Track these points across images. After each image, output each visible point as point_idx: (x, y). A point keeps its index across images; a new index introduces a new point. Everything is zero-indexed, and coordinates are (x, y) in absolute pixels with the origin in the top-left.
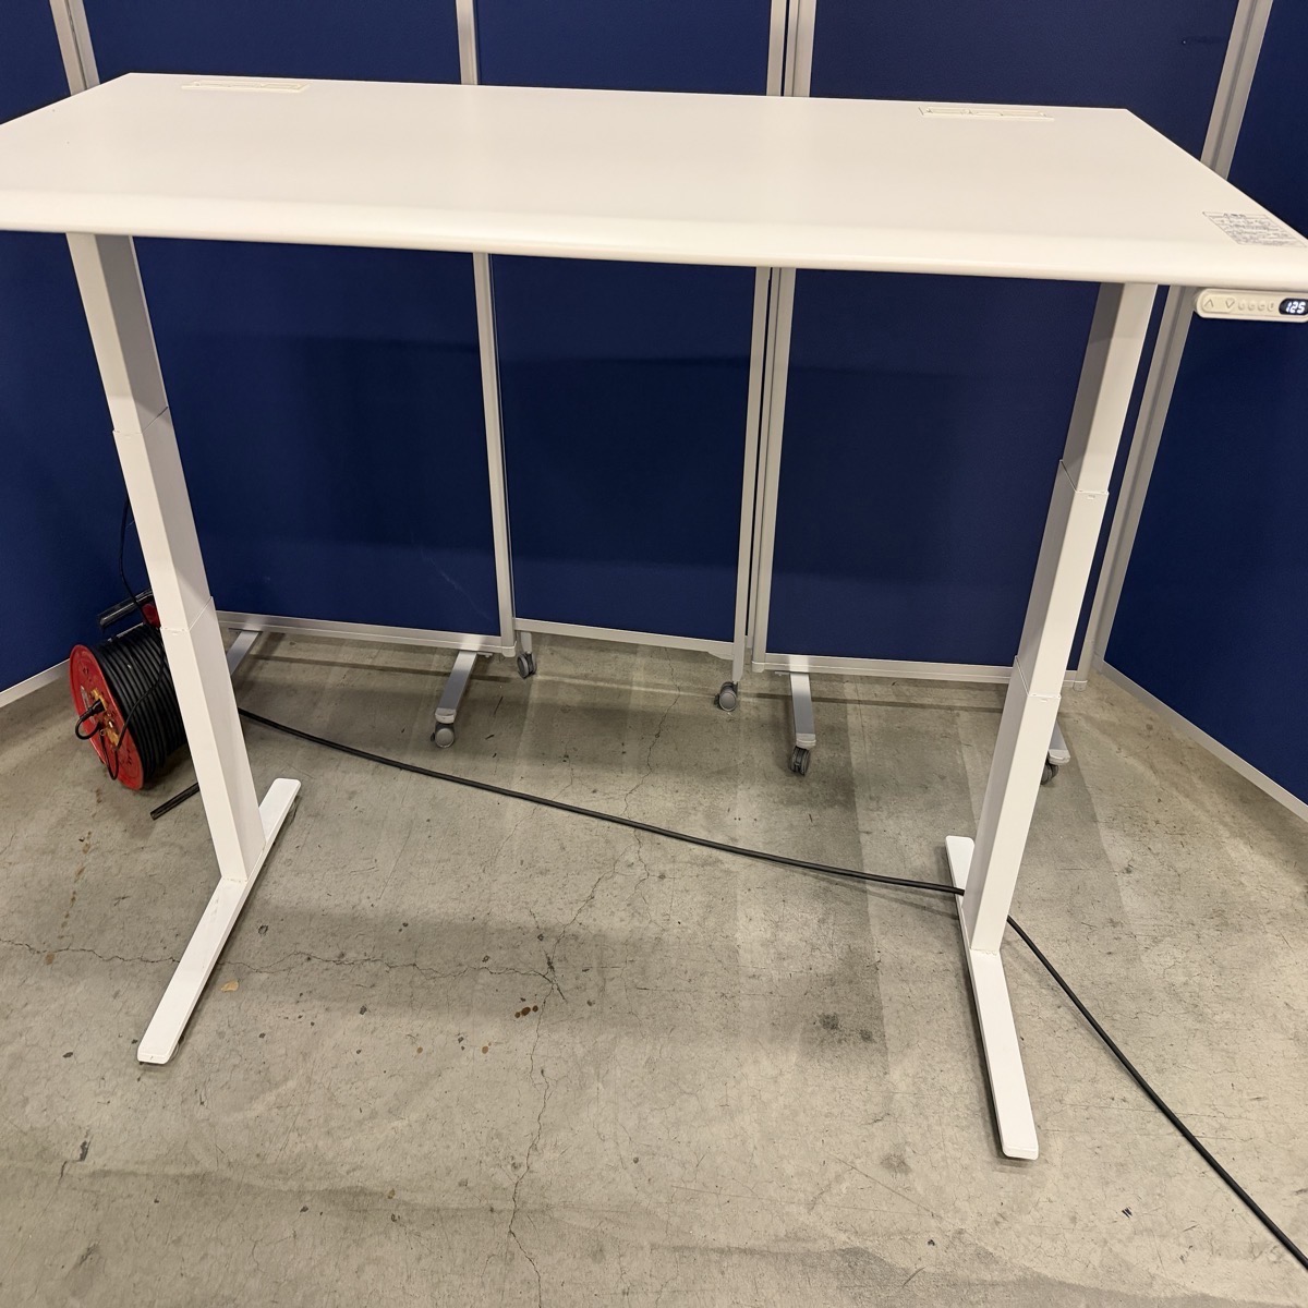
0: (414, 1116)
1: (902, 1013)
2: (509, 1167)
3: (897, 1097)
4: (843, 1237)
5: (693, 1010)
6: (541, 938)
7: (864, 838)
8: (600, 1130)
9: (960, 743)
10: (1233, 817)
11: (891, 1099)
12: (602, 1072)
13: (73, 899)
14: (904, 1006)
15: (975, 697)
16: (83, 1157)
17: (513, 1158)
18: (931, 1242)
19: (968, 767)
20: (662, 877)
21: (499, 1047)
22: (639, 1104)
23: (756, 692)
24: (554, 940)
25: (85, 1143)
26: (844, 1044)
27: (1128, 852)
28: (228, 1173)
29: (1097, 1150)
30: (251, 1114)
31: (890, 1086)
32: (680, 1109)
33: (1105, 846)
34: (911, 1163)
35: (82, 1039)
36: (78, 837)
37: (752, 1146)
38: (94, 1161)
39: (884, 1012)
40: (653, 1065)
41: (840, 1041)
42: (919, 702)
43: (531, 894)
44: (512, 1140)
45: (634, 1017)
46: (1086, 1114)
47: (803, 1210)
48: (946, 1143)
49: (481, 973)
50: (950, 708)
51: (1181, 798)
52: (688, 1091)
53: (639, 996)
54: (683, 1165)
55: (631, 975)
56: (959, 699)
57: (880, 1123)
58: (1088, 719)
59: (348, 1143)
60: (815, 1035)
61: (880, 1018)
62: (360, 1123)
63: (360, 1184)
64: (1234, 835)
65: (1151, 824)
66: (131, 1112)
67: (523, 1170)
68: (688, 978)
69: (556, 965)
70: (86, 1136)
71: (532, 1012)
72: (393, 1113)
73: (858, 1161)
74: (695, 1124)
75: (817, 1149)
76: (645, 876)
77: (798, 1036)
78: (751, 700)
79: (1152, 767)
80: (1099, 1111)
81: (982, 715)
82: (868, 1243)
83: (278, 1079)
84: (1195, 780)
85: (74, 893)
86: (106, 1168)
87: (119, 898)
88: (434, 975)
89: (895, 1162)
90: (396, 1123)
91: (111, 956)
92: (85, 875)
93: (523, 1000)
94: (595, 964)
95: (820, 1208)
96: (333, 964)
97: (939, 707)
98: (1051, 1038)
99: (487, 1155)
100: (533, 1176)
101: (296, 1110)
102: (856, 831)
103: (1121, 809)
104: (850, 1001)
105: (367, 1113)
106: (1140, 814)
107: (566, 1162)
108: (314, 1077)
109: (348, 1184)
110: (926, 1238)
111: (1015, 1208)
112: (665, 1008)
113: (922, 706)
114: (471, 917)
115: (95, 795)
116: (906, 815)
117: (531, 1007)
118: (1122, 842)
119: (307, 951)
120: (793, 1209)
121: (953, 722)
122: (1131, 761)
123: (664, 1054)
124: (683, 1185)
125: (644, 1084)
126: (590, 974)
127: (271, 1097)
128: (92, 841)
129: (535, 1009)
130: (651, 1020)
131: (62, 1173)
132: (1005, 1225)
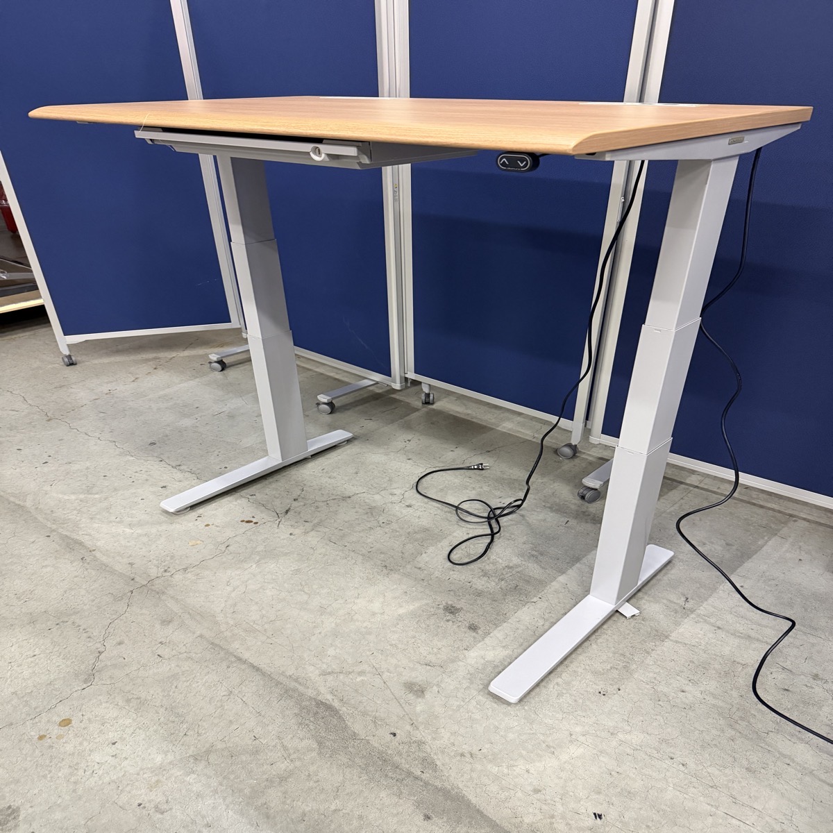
2: (162, 570)
4: (330, 697)
5: (355, 563)
6: (295, 500)
8: (231, 581)
12: (262, 561)
17: (169, 568)
18: (394, 734)
21: (216, 527)
26: (450, 623)
31: (461, 656)
32: (292, 596)
34: (429, 695)
39: (505, 624)
40: (298, 573)
41: (448, 621)
43: (312, 483)
44: (177, 561)
45: (311, 550)
47: (317, 673)
49: (243, 499)
52: (307, 591)
53: (327, 544)
54: (262, 617)
55: (333, 535)
60: (432, 610)
61: (497, 625)
63: (83, 541)
67: (169, 574)
69: (289, 513)
71: (252, 523)
77: (417, 605)
82: (344, 709)
89: (416, 688)
93: (254, 518)
95: (330, 678)
99: (157, 560)
100: (170, 578)
104: (482, 608)
107: (195, 583)
110: (393, 730)
112: (337, 555)
123: (312, 572)
126: (307, 524)
130: (321, 556)
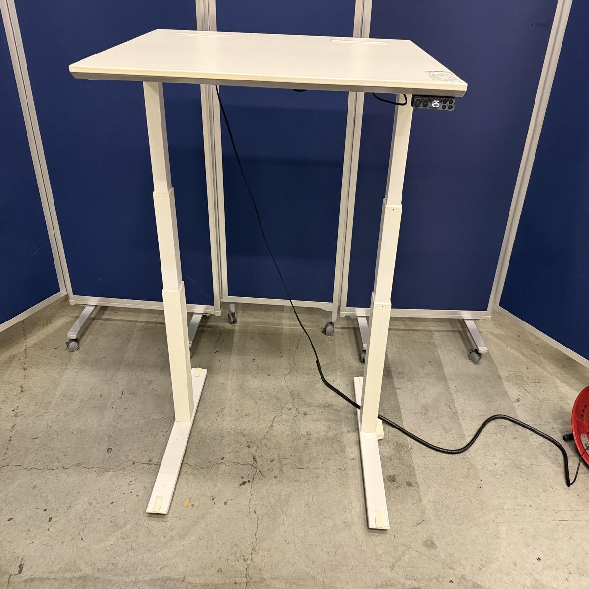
0: (192, 539)
1: (424, 472)
2: (242, 560)
3: (427, 512)
4: (409, 582)
5: (326, 477)
6: (249, 446)
7: (398, 391)
8: (286, 539)
9: (436, 346)
10: (560, 374)
11: (424, 513)
12: (284, 510)
13: (10, 440)
14: (425, 468)
15: (440, 325)
16: (20, 572)
17: (244, 556)
18: (451, 581)
19: (441, 357)
20: (305, 414)
21: (232, 501)
22: (304, 525)
23: (341, 326)
24: (255, 448)
25: (21, 565)
26: (399, 489)
27: (517, 392)
28: (98, 575)
29: (522, 531)
30: (109, 543)
31: (423, 507)
32: (324, 526)
33: (507, 389)
34: (437, 543)
35: (17, 511)
36: (12, 409)
37: (361, 542)
38: (26, 574)
39: (416, 472)
40: (309, 505)
41: (397, 488)
42: (416, 328)
43: (242, 426)
44: (242, 547)
45: (298, 483)
46: (514, 513)
47: (389, 571)
48: (452, 532)
49: (221, 466)
50: (430, 331)
51: (537, 367)
52: (327, 517)
53: (299, 472)
54: (328, 552)
55: (294, 462)
56: (433, 327)
57: (420, 525)
58: (491, 333)
59: (159, 554)
61: (414, 475)
62: (165, 544)
63: (167, 575)
64: (562, 382)
65: (525, 379)
66: (44, 546)
67: (249, 562)
68: (322, 462)
69: (258, 459)
70: (21, 561)
71: (247, 483)
72: (181, 537)
73: (411, 544)
74: (333, 533)
75: (392, 540)
76: (297, 414)
78: (339, 330)
79: (522, 353)
80: (520, 512)
81: (444, 334)
82: (421, 584)
83: (121, 524)
84: (541, 358)
85: (11, 437)
86: (33, 577)
87: (34, 438)
88: (197, 468)
89: (429, 543)
90: (183, 543)
91: (30, 467)
92: (16, 428)
93: (243, 477)
94: (276, 458)
95: (396, 569)
96: (146, 465)
97: (425, 331)
98: (493, 479)
99: (231, 555)
100: (255, 564)
101: (132, 539)
102: (394, 388)
103: (511, 373)
104: (400, 468)
105: (168, 538)
106: (520, 374)
107: (271, 556)
108: (140, 522)
109: (161, 576)
110: (448, 579)
111: (488, 561)
112: (312, 477)
113: (418, 330)
114: (214, 438)
115: (20, 388)
116: (416, 380)
117: (247, 481)
118: (513, 388)
119: (133, 460)
120: (383, 570)
121: (432, 337)
122: (513, 351)
123: (314, 500)
124: (329, 563)
125: (306, 515)
126: (275, 463)
127: (118, 534)
128: (18, 411)
129: (249, 481)
130: (306, 484)
131: (9, 581)
132: (484, 570)
